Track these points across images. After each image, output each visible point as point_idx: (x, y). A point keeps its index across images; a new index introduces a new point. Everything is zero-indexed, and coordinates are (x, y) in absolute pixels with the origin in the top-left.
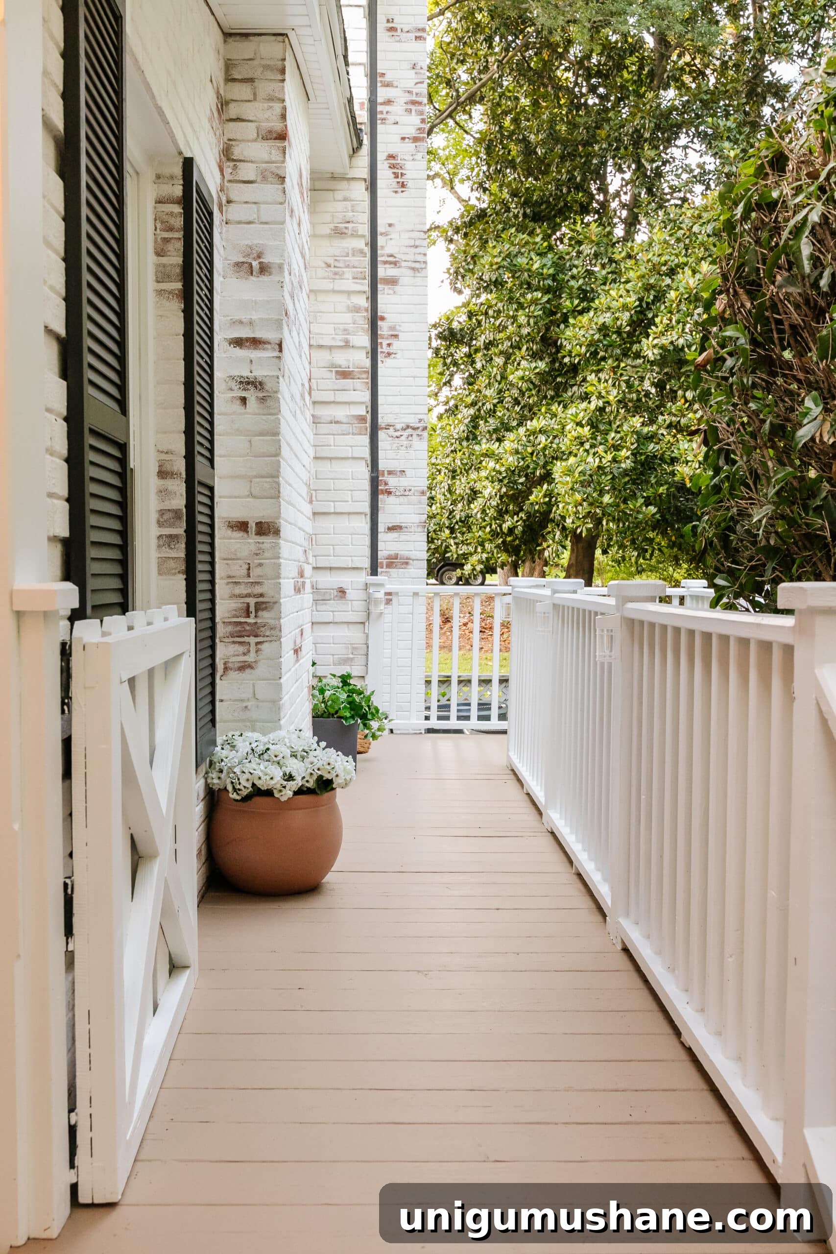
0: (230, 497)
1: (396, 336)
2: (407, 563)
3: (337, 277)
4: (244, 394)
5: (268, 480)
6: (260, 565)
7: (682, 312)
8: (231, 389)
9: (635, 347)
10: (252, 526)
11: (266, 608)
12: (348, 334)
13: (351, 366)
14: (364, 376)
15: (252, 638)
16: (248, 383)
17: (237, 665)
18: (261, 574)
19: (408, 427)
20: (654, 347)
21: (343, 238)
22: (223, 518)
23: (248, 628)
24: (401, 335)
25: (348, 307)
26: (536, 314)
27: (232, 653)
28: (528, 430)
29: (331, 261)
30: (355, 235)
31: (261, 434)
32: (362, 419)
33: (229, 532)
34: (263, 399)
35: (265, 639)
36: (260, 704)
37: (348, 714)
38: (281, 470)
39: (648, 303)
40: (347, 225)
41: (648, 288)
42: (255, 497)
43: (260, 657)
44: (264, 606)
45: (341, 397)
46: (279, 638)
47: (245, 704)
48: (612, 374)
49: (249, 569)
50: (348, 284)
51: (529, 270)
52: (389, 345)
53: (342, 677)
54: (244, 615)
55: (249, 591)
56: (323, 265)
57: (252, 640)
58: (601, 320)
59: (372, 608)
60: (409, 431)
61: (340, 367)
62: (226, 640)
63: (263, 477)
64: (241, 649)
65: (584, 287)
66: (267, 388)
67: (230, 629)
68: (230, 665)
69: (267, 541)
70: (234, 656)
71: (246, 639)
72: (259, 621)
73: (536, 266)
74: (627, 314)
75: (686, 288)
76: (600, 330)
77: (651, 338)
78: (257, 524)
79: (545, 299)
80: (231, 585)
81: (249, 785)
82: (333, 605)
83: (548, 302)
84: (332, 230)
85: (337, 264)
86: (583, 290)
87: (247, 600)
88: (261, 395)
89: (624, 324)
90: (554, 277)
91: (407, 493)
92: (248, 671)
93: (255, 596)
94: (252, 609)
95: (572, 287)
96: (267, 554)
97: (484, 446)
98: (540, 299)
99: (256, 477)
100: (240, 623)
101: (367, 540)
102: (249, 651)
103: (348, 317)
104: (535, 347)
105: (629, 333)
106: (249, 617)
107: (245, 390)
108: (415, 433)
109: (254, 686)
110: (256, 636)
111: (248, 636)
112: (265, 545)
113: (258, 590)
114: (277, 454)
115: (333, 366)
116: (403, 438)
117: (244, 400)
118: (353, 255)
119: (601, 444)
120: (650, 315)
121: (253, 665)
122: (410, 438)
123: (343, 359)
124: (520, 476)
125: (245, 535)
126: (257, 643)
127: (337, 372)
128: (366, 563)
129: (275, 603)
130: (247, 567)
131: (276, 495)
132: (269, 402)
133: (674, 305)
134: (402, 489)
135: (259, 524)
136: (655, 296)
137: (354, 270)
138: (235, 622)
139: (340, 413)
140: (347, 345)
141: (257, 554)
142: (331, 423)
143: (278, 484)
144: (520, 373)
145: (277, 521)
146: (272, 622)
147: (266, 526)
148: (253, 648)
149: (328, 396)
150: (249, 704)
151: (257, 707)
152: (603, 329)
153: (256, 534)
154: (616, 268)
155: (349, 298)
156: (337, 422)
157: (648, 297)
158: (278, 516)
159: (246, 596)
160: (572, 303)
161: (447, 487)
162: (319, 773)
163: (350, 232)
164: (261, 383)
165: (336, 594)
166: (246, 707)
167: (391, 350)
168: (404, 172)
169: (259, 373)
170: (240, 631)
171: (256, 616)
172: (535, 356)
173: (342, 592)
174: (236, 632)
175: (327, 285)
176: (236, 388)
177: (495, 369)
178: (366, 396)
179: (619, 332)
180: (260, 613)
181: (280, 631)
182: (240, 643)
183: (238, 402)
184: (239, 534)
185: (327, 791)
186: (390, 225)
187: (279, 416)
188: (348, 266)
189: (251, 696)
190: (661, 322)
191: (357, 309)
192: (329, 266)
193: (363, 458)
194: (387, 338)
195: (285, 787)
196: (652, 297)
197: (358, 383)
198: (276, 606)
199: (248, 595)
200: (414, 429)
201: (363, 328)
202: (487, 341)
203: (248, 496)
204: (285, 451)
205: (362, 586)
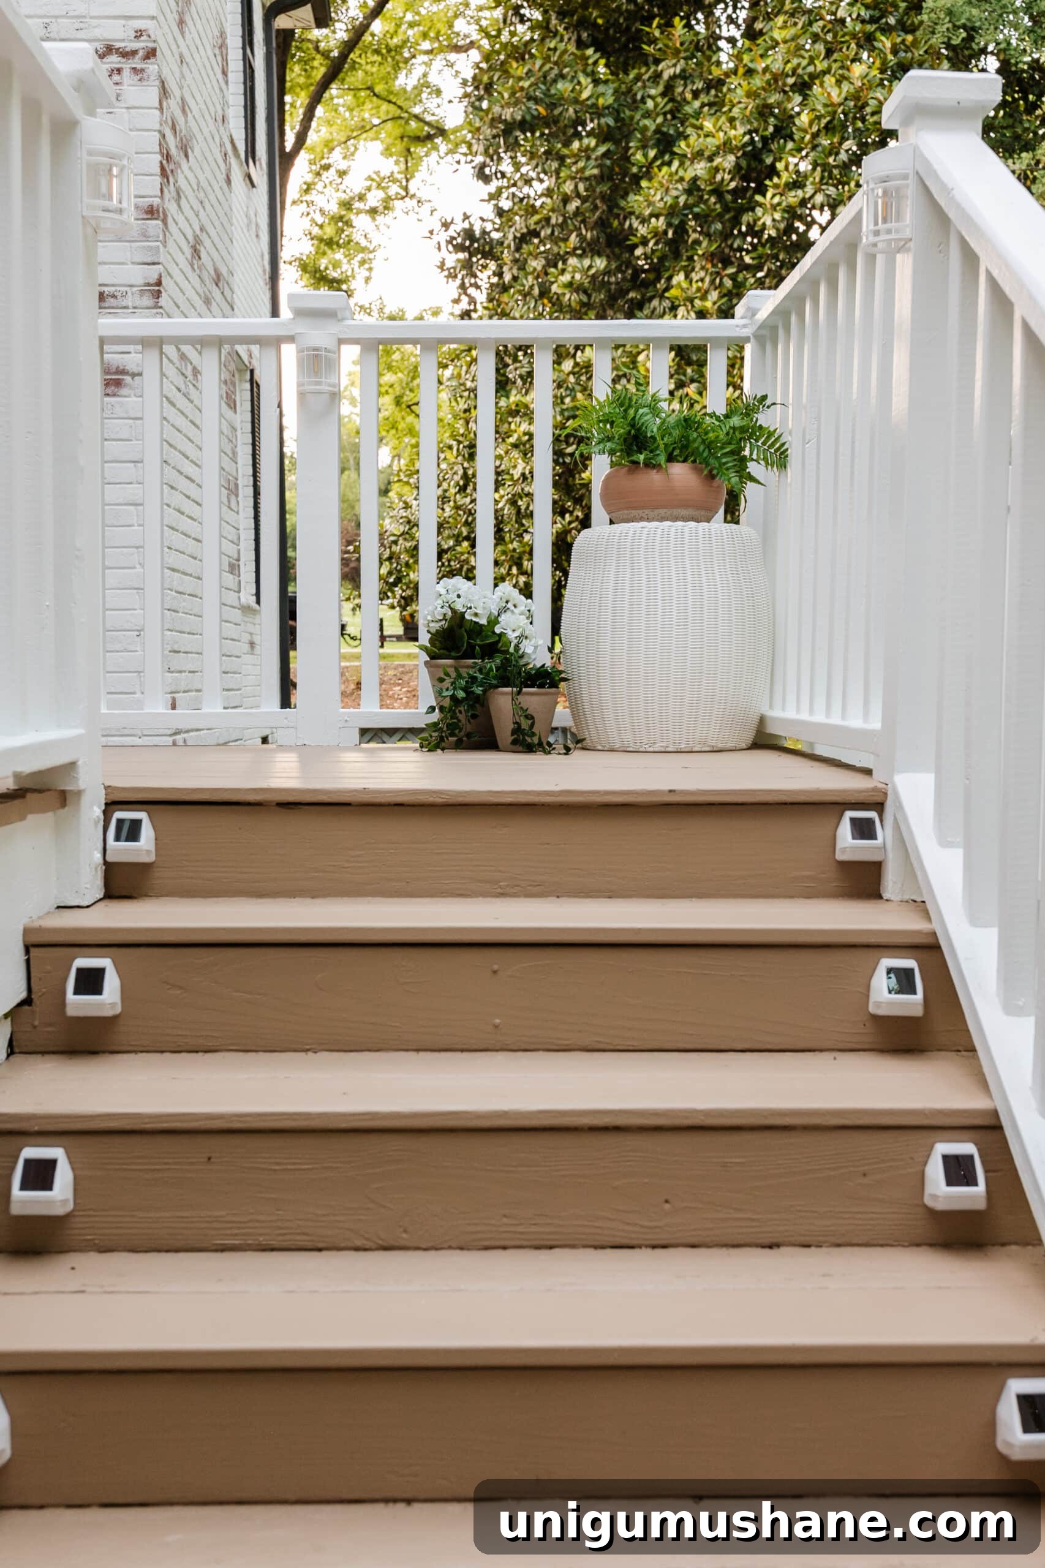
7: (819, 149)
9: (747, 218)
20: (774, 208)
26: (587, 173)
28: (576, 364)
39: (764, 139)
41: (764, 112)
48: (709, 266)
51: (576, 101)
58: (689, 175)
65: (665, 129)
73: (585, 95)
74: (731, 158)
75: (826, 105)
76: (689, 192)
77: (769, 195)
79: (602, 149)
83: (606, 155)
86: (664, 134)
89: (727, 177)
90: (616, 113)
95: (646, 128)
97: (512, 399)
98: (594, 150)
104: (589, 235)
105: (734, 192)
119: (692, 381)
120: (769, 161)
124: (568, 444)
133: (808, 137)
136: (775, 126)
144: (566, 278)
152: (693, 189)
154: (716, 96)
157: (766, 129)
160: (645, 155)
161: (461, 472)
172: (589, 249)
177: (530, 278)
179: (718, 192)
190: (786, 168)
196: (771, 129)
202: (518, 235)
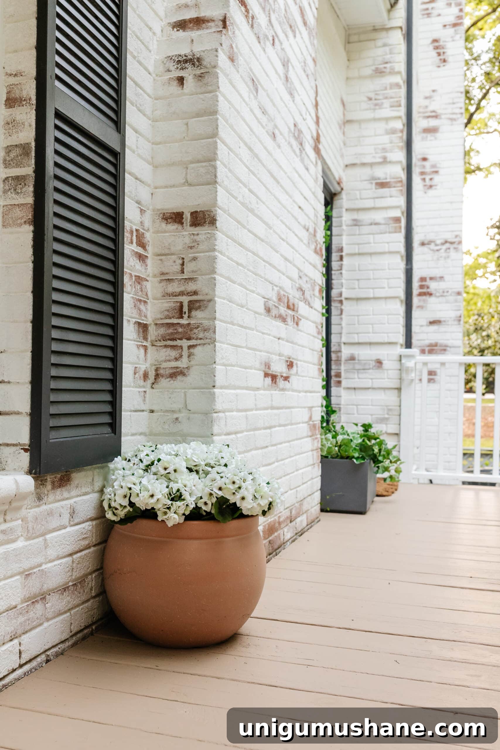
0: (166, 187)
1: (437, 172)
2: (445, 350)
3: (377, 107)
4: (181, 74)
5: (204, 164)
6: (195, 259)
8: (169, 71)
10: (187, 217)
11: (199, 307)
12: (386, 152)
13: (388, 177)
14: (399, 185)
15: (185, 341)
16: (186, 61)
17: (168, 372)
18: (195, 269)
19: (446, 242)
21: (383, 76)
22: (158, 210)
23: (180, 330)
24: (441, 172)
25: (386, 130)
27: (163, 358)
29: (372, 95)
30: (393, 72)
31: (198, 115)
32: (397, 220)
33: (164, 225)
34: (200, 77)
35: (199, 342)
36: (192, 416)
37: (356, 455)
38: (219, 152)
40: (385, 65)
42: (190, 185)
43: (192, 363)
44: (198, 304)
45: (380, 203)
46: (213, 341)
47: (176, 416)
49: (183, 264)
50: (386, 112)
52: (431, 179)
53: (364, 426)
54: (177, 315)
55: (182, 289)
56: (366, 99)
57: (185, 343)
59: (404, 375)
60: (447, 245)
61: (379, 179)
62: (159, 344)
63: (199, 161)
64: (174, 353)
66: (204, 63)
67: (162, 331)
68: (161, 372)
69: (202, 231)
70: (166, 361)
71: (178, 343)
72: (192, 322)
78: (192, 214)
80: (164, 284)
81: (125, 502)
82: (373, 373)
84: (373, 71)
85: (378, 97)
87: (181, 298)
88: (198, 72)
91: (445, 294)
92: (180, 378)
93: (188, 294)
94: (185, 309)
96: (201, 247)
99: (192, 162)
100: (173, 324)
101: (402, 321)
102: (181, 356)
103: (386, 139)
106: (182, 317)
107: (182, 69)
108: (452, 247)
109: (185, 395)
110: (189, 339)
111: (181, 339)
112: (200, 236)
113: (191, 287)
114: (214, 135)
115: (373, 178)
116: (442, 251)
117: (181, 80)
118: (391, 88)
121: (185, 371)
122: (448, 251)
123: (381, 173)
125: (180, 227)
126: (190, 347)
127: (377, 184)
128: (401, 339)
129: (209, 301)
130: (180, 262)
131: (213, 182)
132: (207, 79)
134: (441, 291)
135: (194, 214)
137: (392, 100)
138: (167, 324)
139: (379, 216)
140: (385, 161)
141: (191, 248)
142: (371, 224)
143: (215, 168)
145: (213, 209)
146: (206, 323)
147: (201, 215)
148: (185, 353)
149: (369, 204)
150: (179, 415)
151: (189, 419)
153: (191, 225)
155: (387, 123)
156: (376, 224)
158: (215, 204)
159: (179, 295)
162: (220, 493)
163: (388, 70)
164: (199, 60)
165: (374, 364)
166: (177, 419)
167: (433, 183)
168: (445, 50)
169: (198, 49)
170: (172, 333)
171: (189, 317)
173: (379, 363)
174: (169, 334)
175: (369, 115)
176: (172, 69)
178: (402, 201)
180: (194, 313)
181: (214, 332)
182: (173, 347)
183: (175, 83)
184: (173, 227)
185: (234, 519)
186: (434, 91)
187: (218, 93)
188: (386, 98)
189: (181, 406)
191: (393, 131)
192: (370, 99)
193: (398, 252)
194: (429, 174)
195: (169, 508)
197: (393, 191)
198: (211, 304)
199: (182, 294)
200: (452, 243)
201: (398, 146)
203: (184, 184)
204: (224, 132)
205: (396, 358)
